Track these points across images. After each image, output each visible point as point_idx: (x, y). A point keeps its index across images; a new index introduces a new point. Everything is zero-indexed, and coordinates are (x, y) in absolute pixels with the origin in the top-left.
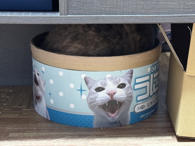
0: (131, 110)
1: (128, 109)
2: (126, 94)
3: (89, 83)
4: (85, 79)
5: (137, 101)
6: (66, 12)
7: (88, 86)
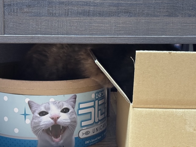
0: (75, 135)
1: (72, 134)
2: (70, 119)
3: (32, 107)
4: (29, 103)
5: (82, 127)
6: (3, 32)
7: (32, 111)
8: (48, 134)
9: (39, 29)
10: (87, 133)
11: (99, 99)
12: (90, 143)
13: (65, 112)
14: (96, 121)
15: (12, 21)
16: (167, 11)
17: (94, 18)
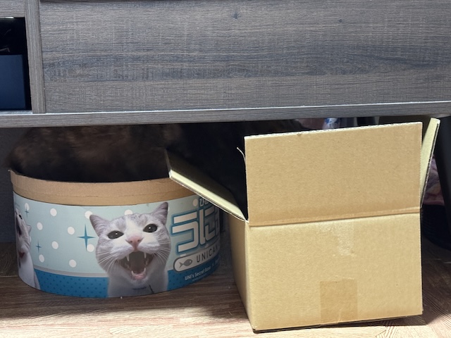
0: (168, 267)
1: (164, 265)
2: (159, 241)
3: (97, 225)
4: (92, 219)
5: (179, 253)
6: (42, 108)
7: (96, 231)
8: (125, 267)
9: (102, 102)
10: (187, 263)
11: (205, 208)
12: (193, 278)
13: (150, 231)
14: (202, 243)
15: (57, 90)
16: (307, 66)
17: (190, 82)
